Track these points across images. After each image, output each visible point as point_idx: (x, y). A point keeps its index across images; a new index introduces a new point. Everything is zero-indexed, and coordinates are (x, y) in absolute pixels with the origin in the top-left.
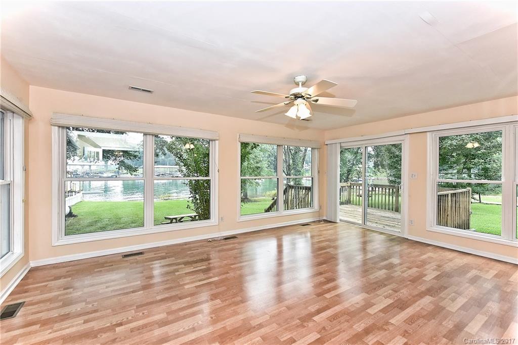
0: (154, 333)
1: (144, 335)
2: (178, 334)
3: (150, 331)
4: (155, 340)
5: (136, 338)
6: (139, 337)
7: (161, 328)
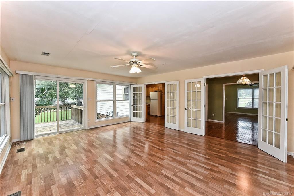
0: (200, 185)
1: (204, 189)
2: (192, 177)
3: (200, 188)
4: (202, 183)
5: (208, 191)
6: (207, 190)
7: (195, 184)
